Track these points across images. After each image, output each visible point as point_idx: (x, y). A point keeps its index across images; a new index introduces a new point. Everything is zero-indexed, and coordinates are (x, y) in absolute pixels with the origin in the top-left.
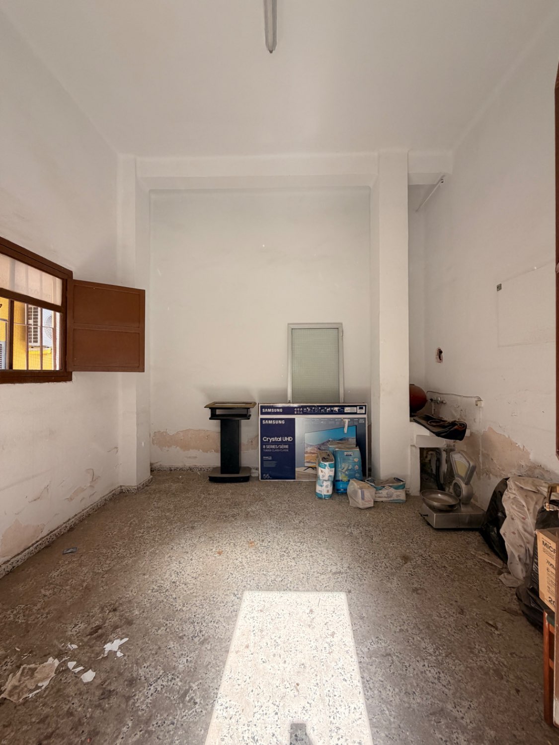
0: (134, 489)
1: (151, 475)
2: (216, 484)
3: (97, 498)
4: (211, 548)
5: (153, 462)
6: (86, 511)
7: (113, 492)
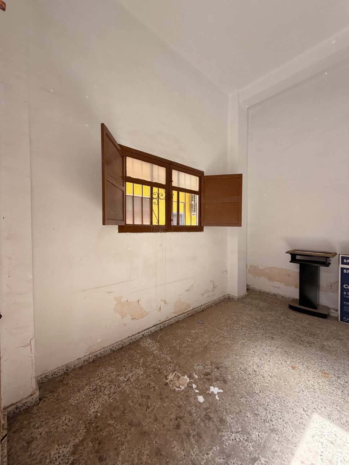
0: (236, 298)
1: (247, 292)
2: (294, 311)
3: (216, 298)
4: (287, 360)
5: (249, 284)
6: (210, 303)
7: (224, 297)
